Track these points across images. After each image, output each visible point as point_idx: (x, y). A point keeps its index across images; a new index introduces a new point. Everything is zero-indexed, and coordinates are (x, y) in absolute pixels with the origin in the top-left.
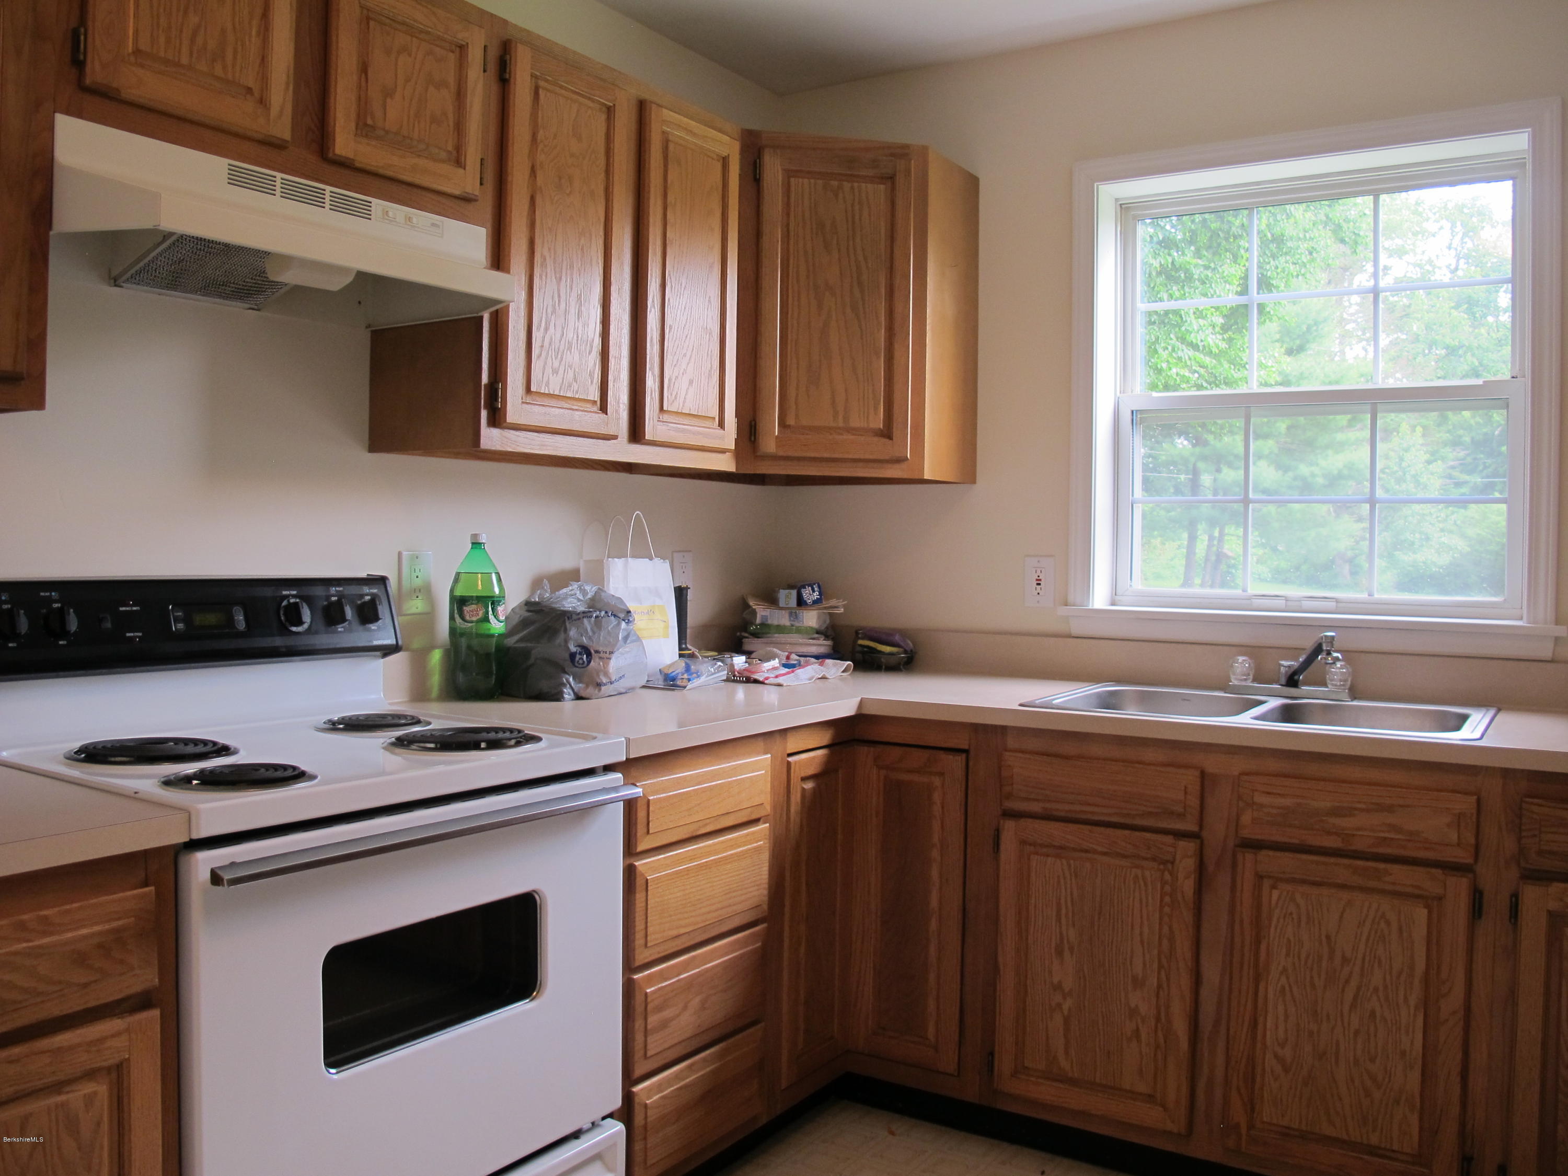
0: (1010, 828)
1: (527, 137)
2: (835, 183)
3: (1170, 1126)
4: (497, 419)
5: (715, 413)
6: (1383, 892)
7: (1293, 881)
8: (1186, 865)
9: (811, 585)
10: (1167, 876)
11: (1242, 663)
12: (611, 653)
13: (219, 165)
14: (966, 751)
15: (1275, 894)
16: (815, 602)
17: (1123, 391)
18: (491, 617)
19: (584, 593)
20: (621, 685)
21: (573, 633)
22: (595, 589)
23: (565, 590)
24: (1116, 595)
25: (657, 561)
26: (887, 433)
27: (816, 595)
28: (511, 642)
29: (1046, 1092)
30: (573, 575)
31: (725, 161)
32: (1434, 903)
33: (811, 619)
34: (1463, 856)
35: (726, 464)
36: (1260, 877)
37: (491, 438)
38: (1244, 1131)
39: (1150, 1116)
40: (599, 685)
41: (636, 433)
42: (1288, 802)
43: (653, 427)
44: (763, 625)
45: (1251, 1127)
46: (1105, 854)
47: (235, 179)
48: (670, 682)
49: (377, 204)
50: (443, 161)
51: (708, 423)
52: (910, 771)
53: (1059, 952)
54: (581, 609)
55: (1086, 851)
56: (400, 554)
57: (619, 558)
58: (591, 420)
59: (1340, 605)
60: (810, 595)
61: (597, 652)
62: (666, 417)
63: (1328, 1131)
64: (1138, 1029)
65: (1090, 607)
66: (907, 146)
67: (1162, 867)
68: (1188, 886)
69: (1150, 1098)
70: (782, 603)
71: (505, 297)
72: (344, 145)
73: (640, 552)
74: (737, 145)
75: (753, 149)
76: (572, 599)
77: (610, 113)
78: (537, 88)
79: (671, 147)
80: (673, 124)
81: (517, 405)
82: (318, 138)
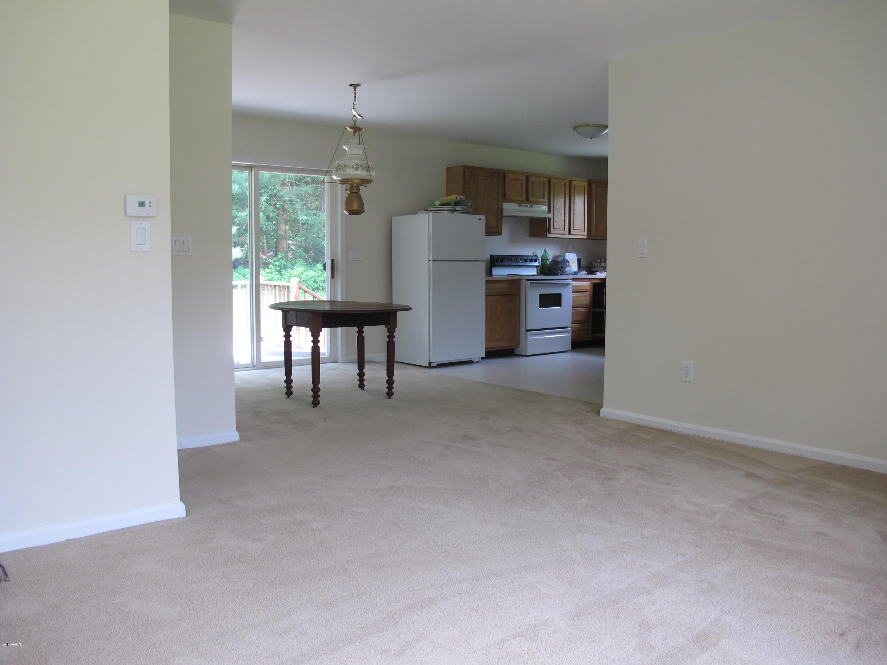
1: (553, 191)
4: (549, 233)
5: (583, 229)
9: (603, 258)
12: (567, 267)
13: (517, 205)
19: (562, 258)
20: (568, 273)
21: (560, 264)
22: (564, 258)
25: (575, 254)
27: (603, 260)
28: (550, 266)
30: (560, 256)
31: (585, 186)
33: (603, 265)
35: (585, 237)
37: (549, 235)
40: (564, 272)
41: (570, 233)
43: (573, 232)
44: (595, 266)
47: (519, 206)
48: (576, 273)
49: (534, 206)
50: (542, 198)
51: (582, 231)
54: (561, 261)
56: (533, 252)
57: (568, 253)
58: (563, 232)
61: (564, 267)
62: (575, 230)
70: (597, 262)
71: (550, 216)
72: (531, 199)
73: (571, 252)
74: (587, 183)
75: (590, 183)
76: (560, 259)
77: (565, 184)
78: (554, 184)
79: (575, 187)
80: (575, 183)
81: (552, 231)
82: (527, 199)
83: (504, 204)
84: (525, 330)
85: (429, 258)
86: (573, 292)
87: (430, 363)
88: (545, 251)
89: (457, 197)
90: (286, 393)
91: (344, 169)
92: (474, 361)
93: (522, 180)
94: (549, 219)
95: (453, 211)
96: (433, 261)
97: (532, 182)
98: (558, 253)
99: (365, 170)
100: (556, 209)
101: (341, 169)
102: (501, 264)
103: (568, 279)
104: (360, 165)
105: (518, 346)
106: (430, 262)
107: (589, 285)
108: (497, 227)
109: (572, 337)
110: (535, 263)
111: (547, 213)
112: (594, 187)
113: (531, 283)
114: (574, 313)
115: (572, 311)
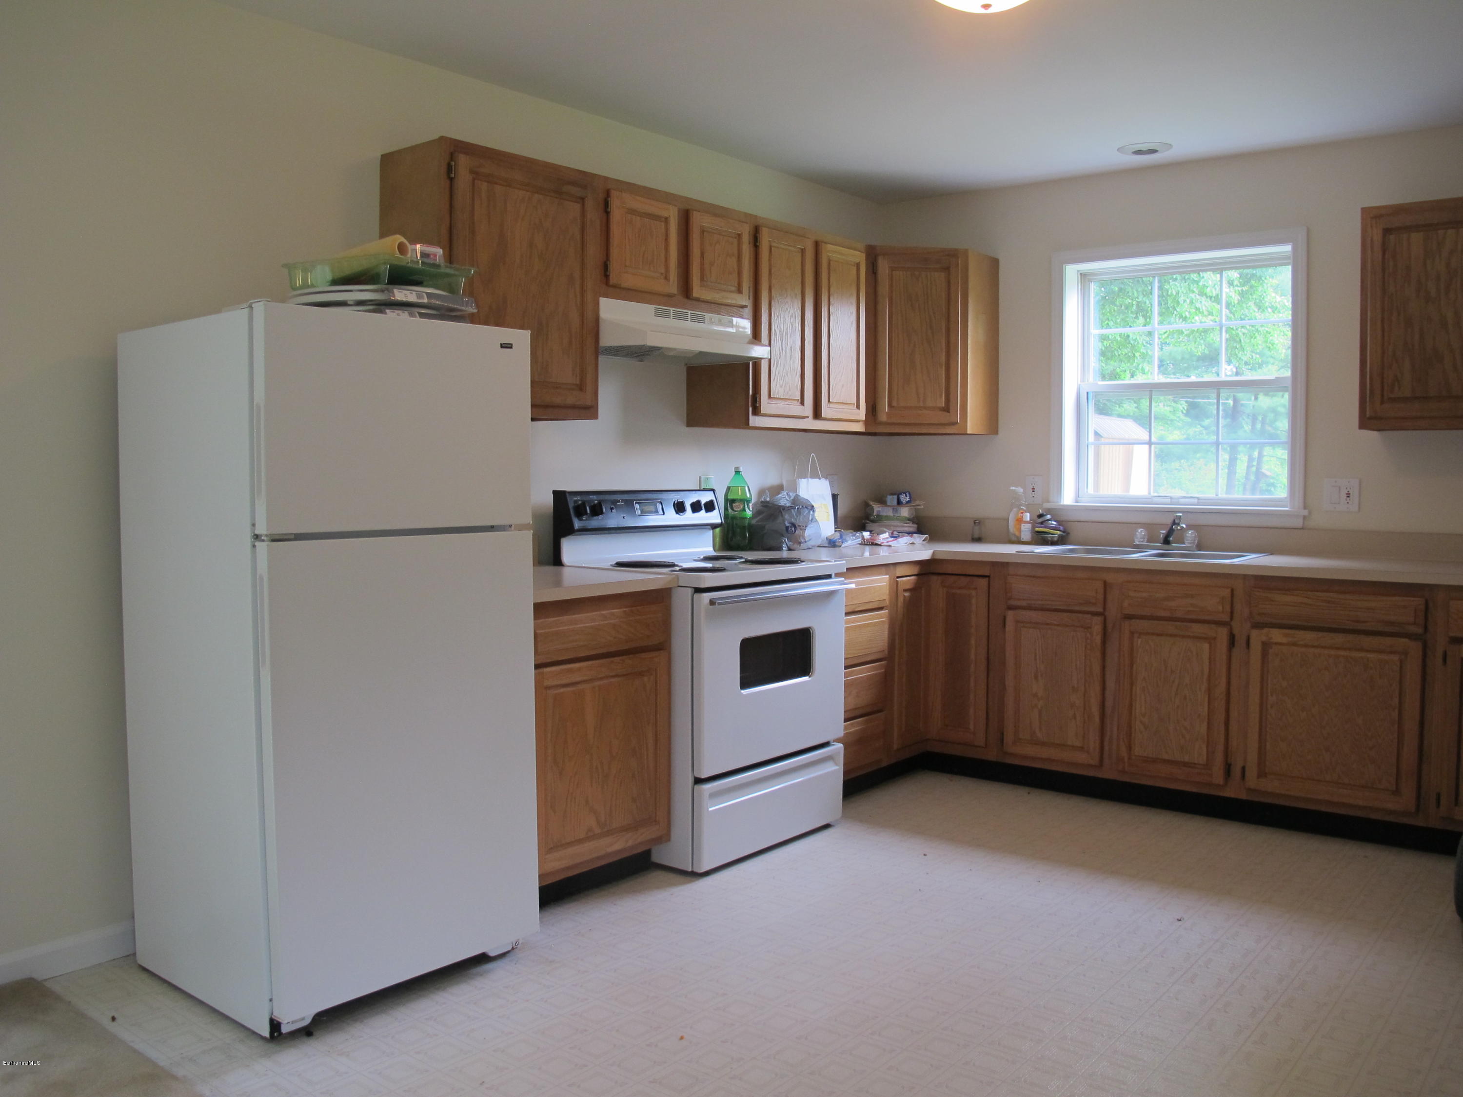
0: (1010, 615)
1: (767, 273)
2: (917, 273)
3: (1092, 762)
4: (757, 411)
5: (854, 401)
6: (1189, 637)
7: (1148, 634)
8: (1097, 628)
9: (905, 493)
10: (1088, 635)
11: (1141, 532)
12: (806, 526)
13: (650, 308)
14: (988, 577)
15: (1140, 641)
16: (907, 502)
17: (1083, 380)
18: (746, 509)
19: (790, 497)
20: (813, 546)
21: (787, 516)
22: (794, 494)
23: (780, 496)
24: (1078, 497)
25: (823, 480)
26: (947, 409)
27: (908, 499)
28: (754, 522)
29: (1031, 751)
30: (780, 488)
31: (858, 266)
32: (1211, 640)
33: (905, 512)
34: (1226, 618)
35: (859, 428)
36: (1132, 633)
37: (754, 421)
38: (1126, 760)
39: (1081, 758)
40: (800, 543)
41: (817, 414)
42: (1145, 595)
43: (825, 411)
44: (878, 516)
45: (1129, 758)
46: (1058, 625)
47: (658, 314)
48: (832, 544)
49: (708, 316)
50: (731, 292)
51: (851, 407)
52: (960, 588)
53: (1036, 678)
54: (788, 505)
55: (1048, 624)
56: (700, 478)
57: (804, 478)
58: (797, 410)
59: (1200, 501)
60: (904, 499)
61: (799, 526)
62: (831, 405)
63: (1166, 757)
64: (1075, 714)
65: (1062, 504)
66: (956, 250)
67: (1086, 630)
68: (1098, 639)
69: (1081, 749)
70: (889, 503)
71: (759, 351)
72: (697, 292)
73: (814, 476)
74: (864, 255)
75: (873, 256)
76: (784, 500)
77: (803, 251)
78: (771, 247)
79: (831, 262)
80: (830, 251)
81: (765, 405)
82: (686, 290)
83: (603, 301)
84: (691, 781)
85: (254, 525)
86: (847, 614)
87: (275, 1026)
88: (737, 472)
89: (402, 248)
92: (492, 954)
93: (666, 220)
94: (757, 362)
95: (381, 306)
96: (276, 539)
97: (703, 231)
98: (772, 480)
100: (778, 333)
102: (595, 522)
103: (829, 576)
105: (665, 837)
106: (257, 544)
107: (888, 588)
108: (581, 387)
109: (846, 773)
110: (709, 514)
111: (750, 343)
112: (883, 266)
113: (712, 602)
114: (848, 685)
115: (845, 681)
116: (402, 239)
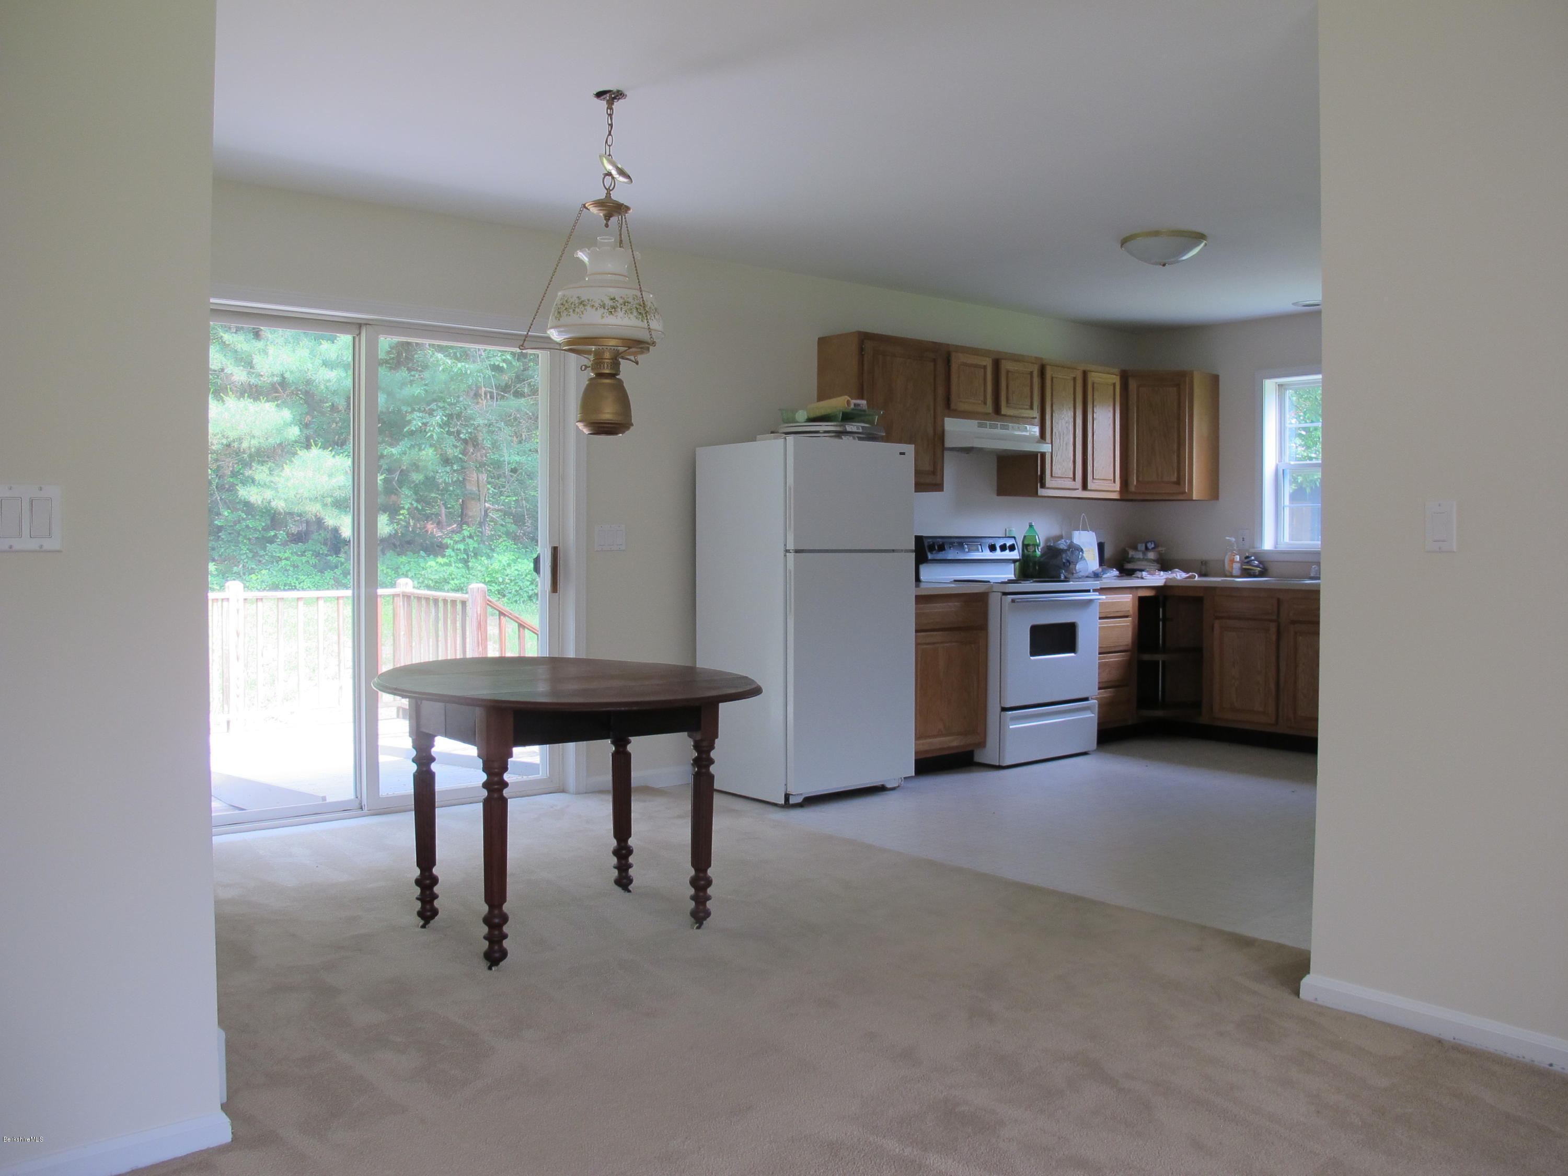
0: (1217, 622)
1: (1050, 395)
2: (1157, 389)
3: (1271, 722)
4: (1043, 486)
5: (1112, 478)
7: (1306, 633)
8: (1273, 629)
9: (1151, 542)
10: (1268, 635)
11: (1314, 567)
12: (1077, 563)
13: (975, 422)
14: (1203, 597)
15: (1301, 637)
16: (1153, 548)
17: (1280, 461)
18: (1037, 551)
19: (1066, 543)
20: (1081, 574)
21: (1064, 556)
22: (1070, 541)
23: (1059, 542)
24: (1276, 544)
25: (1090, 532)
26: (1177, 484)
27: (1153, 546)
28: (1042, 559)
30: (1061, 537)
31: (1114, 385)
33: (1151, 555)
35: (1115, 496)
36: (1296, 632)
37: (1042, 492)
38: (1292, 719)
39: (1264, 719)
40: (1073, 574)
41: (1085, 487)
42: (1304, 606)
43: (1090, 485)
44: (1132, 558)
45: (1295, 717)
46: (1247, 629)
47: (980, 426)
48: (1096, 576)
49: (1011, 425)
50: (1027, 409)
51: (1109, 482)
53: (1234, 665)
54: (1065, 548)
55: (1242, 628)
56: (1006, 530)
57: (1077, 530)
58: (1070, 484)
60: (1151, 546)
61: (1072, 562)
62: (1095, 481)
64: (1259, 689)
65: (1263, 549)
66: (1183, 370)
67: (1266, 632)
68: (1274, 638)
69: (1264, 713)
70: (1139, 549)
71: (1046, 448)
72: (1004, 411)
73: (1085, 529)
74: (1118, 378)
75: (1125, 377)
76: (1062, 545)
77: (1075, 379)
78: (1052, 378)
79: (1095, 385)
80: (1094, 377)
81: (1049, 481)
82: (997, 410)
83: (948, 421)
84: (999, 709)
85: (785, 545)
86: (1100, 618)
87: (787, 797)
88: (1031, 526)
89: (848, 402)
90: (421, 914)
91: (577, 310)
92: (889, 786)
93: (985, 367)
94: (1043, 455)
95: (839, 434)
96: (797, 551)
97: (1008, 372)
98: (1055, 532)
99: (635, 313)
100: (1057, 434)
101: (571, 310)
102: (941, 556)
103: (1088, 591)
104: (621, 301)
105: (982, 744)
106: (787, 554)
107: (1131, 603)
108: (934, 473)
109: (1099, 718)
110: (1012, 553)
111: (1038, 442)
112: (1133, 385)
113: (1013, 601)
114: (1101, 666)
115: (1099, 662)
116: (849, 399)
